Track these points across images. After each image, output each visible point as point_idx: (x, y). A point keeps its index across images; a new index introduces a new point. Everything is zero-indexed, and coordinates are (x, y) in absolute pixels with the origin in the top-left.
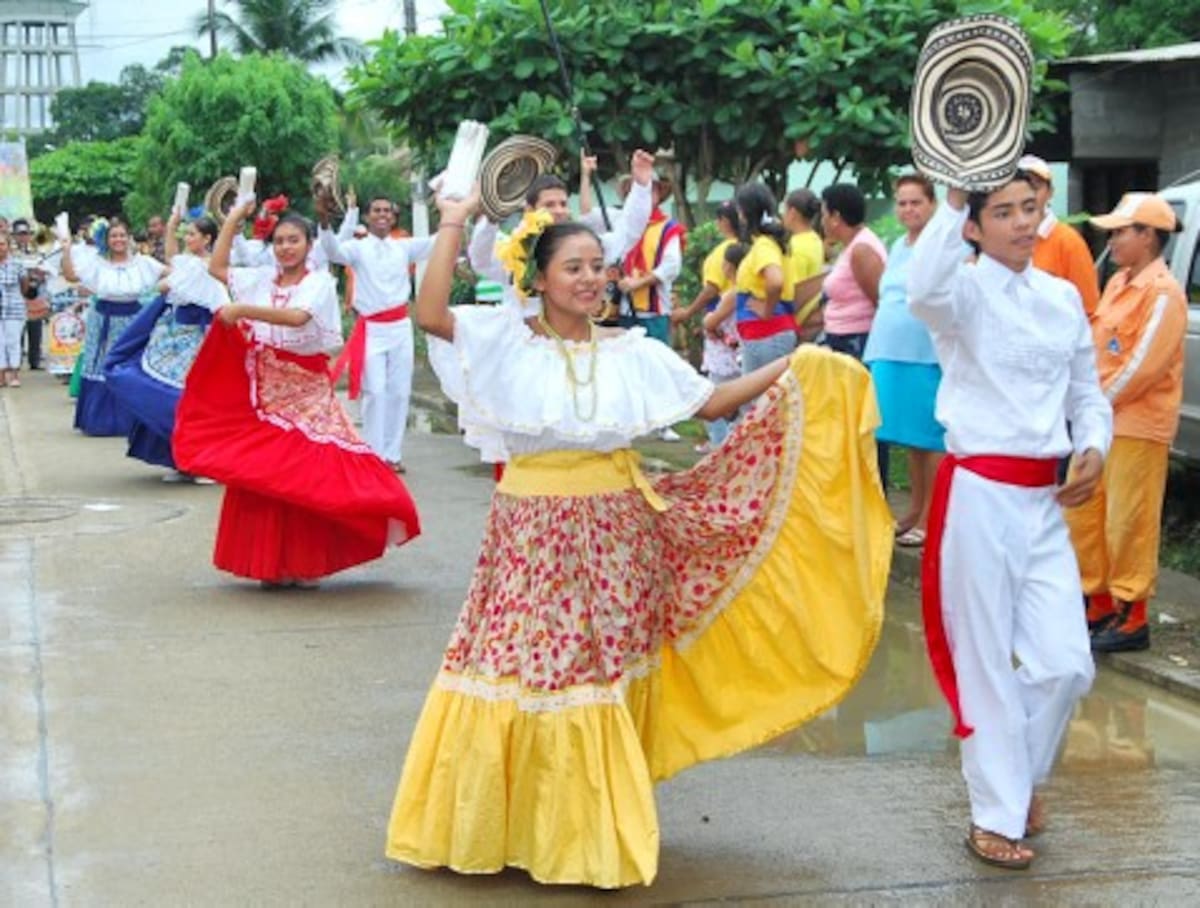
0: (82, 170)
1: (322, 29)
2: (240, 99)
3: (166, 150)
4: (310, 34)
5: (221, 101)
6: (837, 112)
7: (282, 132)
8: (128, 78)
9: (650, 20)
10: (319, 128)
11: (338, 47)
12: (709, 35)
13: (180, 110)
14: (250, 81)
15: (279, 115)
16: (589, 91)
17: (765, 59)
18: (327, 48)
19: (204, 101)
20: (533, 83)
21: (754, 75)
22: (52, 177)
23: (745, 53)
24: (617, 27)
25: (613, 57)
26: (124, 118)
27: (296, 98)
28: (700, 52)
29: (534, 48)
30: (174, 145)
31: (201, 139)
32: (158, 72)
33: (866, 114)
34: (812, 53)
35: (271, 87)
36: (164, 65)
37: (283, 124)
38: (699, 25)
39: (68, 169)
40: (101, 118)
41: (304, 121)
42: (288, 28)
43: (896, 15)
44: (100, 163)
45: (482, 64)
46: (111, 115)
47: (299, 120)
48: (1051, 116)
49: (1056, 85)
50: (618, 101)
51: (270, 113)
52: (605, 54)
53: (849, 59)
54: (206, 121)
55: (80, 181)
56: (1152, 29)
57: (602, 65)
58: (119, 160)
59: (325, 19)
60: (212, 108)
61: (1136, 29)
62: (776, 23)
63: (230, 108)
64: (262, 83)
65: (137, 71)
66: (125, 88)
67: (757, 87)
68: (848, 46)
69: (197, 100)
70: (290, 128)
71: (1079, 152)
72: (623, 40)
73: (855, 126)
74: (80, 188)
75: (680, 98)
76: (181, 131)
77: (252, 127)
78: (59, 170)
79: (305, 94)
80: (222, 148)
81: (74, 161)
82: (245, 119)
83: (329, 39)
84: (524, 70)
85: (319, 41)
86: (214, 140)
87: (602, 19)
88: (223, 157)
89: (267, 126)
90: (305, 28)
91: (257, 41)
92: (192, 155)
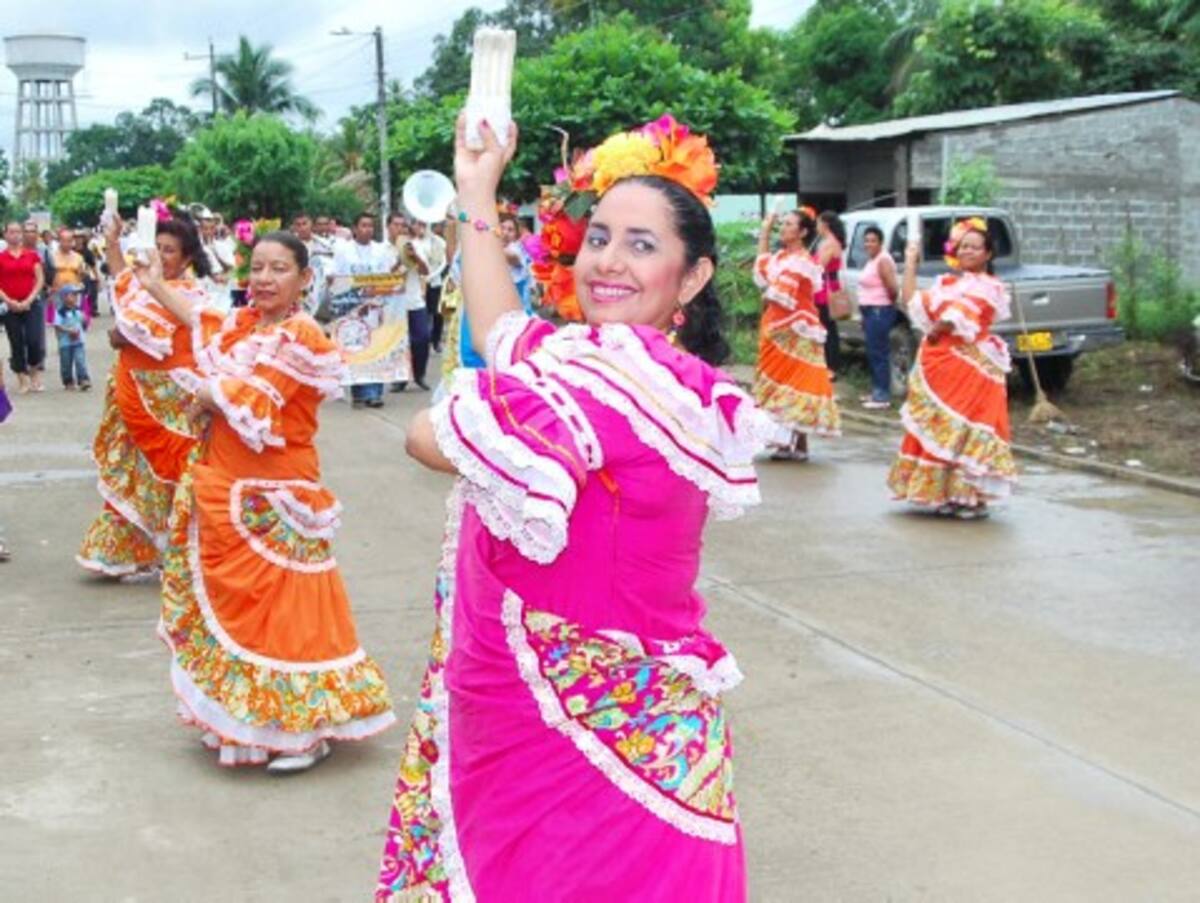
1: (282, 91)
2: (255, 144)
4: (273, 94)
5: (241, 146)
7: (282, 166)
8: (121, 121)
9: (563, 113)
10: (305, 163)
11: (293, 103)
13: (212, 152)
14: (259, 132)
15: (280, 155)
18: (285, 105)
19: (230, 146)
22: (90, 194)
26: (118, 150)
27: (290, 144)
30: (210, 175)
31: (226, 171)
32: (144, 117)
35: (274, 137)
36: (148, 112)
37: (282, 161)
38: (590, 117)
40: (102, 151)
41: (297, 159)
42: (258, 90)
43: (701, 113)
44: (124, 185)
46: (107, 149)
47: (293, 159)
48: (787, 168)
49: (789, 151)
51: (274, 153)
52: (538, 133)
54: (231, 159)
56: (851, 100)
57: (536, 139)
58: (137, 183)
59: (284, 83)
60: (235, 150)
61: (840, 101)
62: (633, 116)
63: (247, 150)
64: (267, 135)
65: (128, 117)
66: (119, 129)
69: (224, 145)
70: (287, 164)
71: (803, 188)
76: (214, 166)
77: (262, 163)
78: (96, 190)
79: (297, 141)
80: (241, 177)
82: (258, 158)
83: (287, 98)
85: (280, 99)
86: (236, 171)
87: (536, 114)
88: (242, 183)
89: (272, 162)
90: (270, 90)
91: (236, 99)
92: (220, 182)
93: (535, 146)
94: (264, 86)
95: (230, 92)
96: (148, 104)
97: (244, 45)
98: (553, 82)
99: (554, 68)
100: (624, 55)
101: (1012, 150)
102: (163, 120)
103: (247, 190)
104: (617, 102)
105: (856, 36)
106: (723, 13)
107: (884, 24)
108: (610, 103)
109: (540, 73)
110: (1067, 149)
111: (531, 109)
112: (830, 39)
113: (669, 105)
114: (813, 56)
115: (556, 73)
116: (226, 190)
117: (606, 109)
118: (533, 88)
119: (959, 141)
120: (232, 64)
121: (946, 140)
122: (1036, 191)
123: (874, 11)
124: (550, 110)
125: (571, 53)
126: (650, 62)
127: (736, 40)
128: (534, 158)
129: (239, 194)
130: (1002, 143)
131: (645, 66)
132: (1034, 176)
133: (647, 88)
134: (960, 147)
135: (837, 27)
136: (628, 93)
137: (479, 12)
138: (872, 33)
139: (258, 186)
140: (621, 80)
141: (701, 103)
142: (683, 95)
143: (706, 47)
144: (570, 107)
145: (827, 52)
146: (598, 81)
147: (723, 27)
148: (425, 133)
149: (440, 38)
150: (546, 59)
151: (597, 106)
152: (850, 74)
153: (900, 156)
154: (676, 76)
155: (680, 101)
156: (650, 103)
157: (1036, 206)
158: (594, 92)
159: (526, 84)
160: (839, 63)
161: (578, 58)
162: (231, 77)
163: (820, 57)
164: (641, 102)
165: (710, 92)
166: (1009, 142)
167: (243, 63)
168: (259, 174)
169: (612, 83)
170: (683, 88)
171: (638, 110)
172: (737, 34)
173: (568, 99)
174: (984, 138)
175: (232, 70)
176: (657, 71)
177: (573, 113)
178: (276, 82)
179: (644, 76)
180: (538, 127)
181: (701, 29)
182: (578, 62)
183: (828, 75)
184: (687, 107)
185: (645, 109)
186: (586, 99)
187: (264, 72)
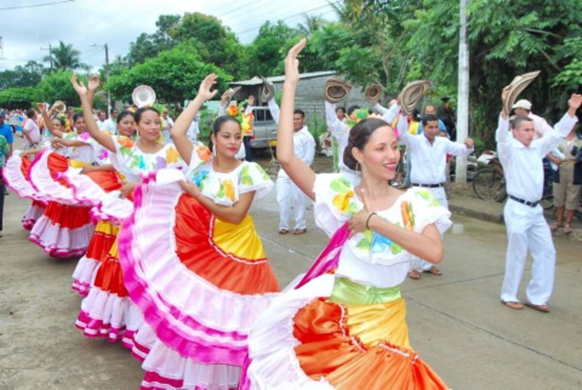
0: (14, 95)
1: (76, 61)
4: (73, 62)
5: (60, 82)
6: (191, 93)
8: (17, 69)
9: (159, 76)
11: (80, 65)
12: (170, 79)
13: (50, 84)
17: (179, 84)
18: (77, 66)
19: (56, 82)
21: (177, 86)
23: (176, 82)
24: (153, 77)
25: (153, 82)
26: (16, 80)
28: (168, 82)
30: (50, 92)
31: (55, 90)
34: (187, 83)
36: (27, 66)
38: (168, 77)
39: (11, 95)
40: (9, 80)
42: (67, 61)
44: (19, 94)
45: (130, 83)
46: (12, 79)
53: (193, 84)
54: (57, 87)
55: (14, 98)
58: (23, 93)
59: (77, 58)
60: (58, 83)
62: (181, 77)
63: (63, 83)
65: (19, 68)
66: (16, 72)
68: (194, 82)
69: (54, 82)
72: (154, 79)
74: (14, 100)
75: (165, 89)
76: (51, 88)
78: (8, 95)
80: (61, 92)
81: (12, 93)
82: (66, 86)
83: (78, 63)
85: (75, 64)
86: (59, 90)
88: (62, 94)
90: (71, 61)
91: (59, 64)
92: (54, 94)
94: (70, 59)
95: (57, 61)
96: (26, 63)
97: (62, 44)
98: (157, 66)
99: (157, 62)
100: (179, 58)
102: (32, 69)
104: (176, 72)
105: (270, 46)
106: (225, 39)
107: (281, 42)
108: (174, 73)
109: (152, 64)
110: (313, 88)
111: (149, 75)
112: (263, 47)
113: (192, 74)
114: (257, 52)
115: (158, 64)
116: (55, 97)
117: (173, 75)
118: (151, 69)
120: (59, 52)
122: (303, 101)
123: (278, 37)
124: (155, 75)
125: (163, 57)
126: (187, 60)
127: (229, 48)
129: (60, 98)
131: (185, 62)
133: (185, 68)
134: (279, 87)
135: (265, 43)
136: (180, 70)
137: (146, 34)
138: (276, 46)
139: (67, 95)
140: (177, 66)
141: (201, 73)
142: (196, 71)
143: (219, 50)
144: (161, 74)
145: (262, 51)
146: (171, 66)
147: (225, 43)
148: (117, 82)
150: (155, 59)
151: (170, 74)
152: (269, 59)
153: (259, 90)
154: (194, 65)
155: (196, 73)
156: (186, 73)
157: (303, 105)
158: (169, 70)
159: (148, 67)
160: (266, 54)
161: (165, 58)
162: (58, 56)
163: (259, 53)
164: (184, 73)
165: (204, 70)
167: (62, 51)
168: (67, 91)
169: (175, 67)
170: (197, 68)
171: (183, 75)
172: (230, 45)
173: (161, 72)
176: (189, 63)
177: (162, 76)
178: (74, 57)
179: (184, 65)
180: (151, 80)
182: (165, 60)
183: (262, 59)
184: (197, 74)
185: (185, 75)
186: (167, 72)
187: (69, 54)
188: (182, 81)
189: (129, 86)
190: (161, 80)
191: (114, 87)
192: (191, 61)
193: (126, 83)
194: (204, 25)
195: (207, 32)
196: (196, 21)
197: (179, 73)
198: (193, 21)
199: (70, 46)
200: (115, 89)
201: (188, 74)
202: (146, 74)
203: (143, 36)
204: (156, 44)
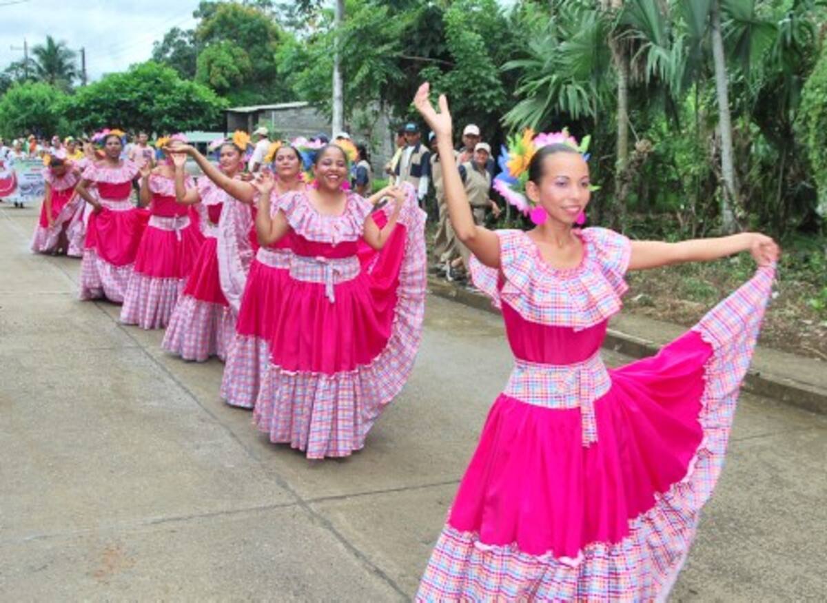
1: (71, 67)
2: (34, 98)
3: (7, 114)
4: (66, 68)
5: (26, 99)
12: (136, 101)
14: (37, 92)
15: (46, 104)
16: (108, 113)
18: (72, 75)
19: (21, 99)
20: (95, 110)
21: (145, 111)
23: (143, 106)
24: (114, 98)
25: (113, 105)
28: (133, 105)
29: (95, 102)
31: (19, 111)
32: (6, 73)
33: (168, 121)
34: (157, 106)
35: (44, 95)
36: (8, 70)
37: (47, 107)
38: (133, 99)
42: (57, 66)
45: (83, 105)
49: (222, 115)
50: (115, 115)
51: (43, 103)
54: (21, 105)
57: (111, 107)
59: (72, 63)
60: (24, 101)
63: (29, 101)
67: (146, 113)
69: (18, 98)
72: (116, 101)
73: (165, 123)
76: (13, 108)
77: (37, 106)
80: (26, 114)
82: (35, 105)
83: (73, 71)
84: (92, 107)
85: (70, 71)
86: (24, 111)
87: (111, 97)
88: (28, 117)
89: (42, 108)
90: (63, 66)
91: (45, 70)
92: (15, 116)
93: (110, 110)
94: (61, 63)
95: (41, 65)
96: (8, 66)
97: (50, 41)
98: (120, 84)
101: (304, 118)
102: (17, 75)
103: (29, 121)
104: (144, 93)
108: (140, 94)
113: (165, 94)
116: (18, 121)
117: (139, 96)
118: (111, 86)
119: (280, 114)
120: (44, 51)
121: (273, 113)
126: (162, 77)
128: (110, 115)
129: (25, 122)
130: (300, 115)
131: (159, 79)
132: (312, 129)
134: (280, 116)
136: (150, 89)
139: (34, 119)
140: (148, 84)
142: (172, 91)
143: (266, 59)
144: (125, 94)
146: (139, 84)
149: (157, 43)
151: (136, 95)
154: (170, 83)
156: (158, 94)
158: (136, 89)
162: (42, 58)
164: (155, 93)
166: (303, 115)
167: (50, 50)
168: (35, 113)
169: (144, 85)
170: (174, 88)
171: (153, 96)
173: (125, 91)
174: (292, 113)
175: (42, 53)
176: (164, 81)
177: (126, 96)
178: (67, 62)
179: (157, 82)
181: (265, 50)
184: (172, 96)
185: (156, 96)
186: (132, 91)
187: (60, 56)
188: (152, 104)
189: (82, 109)
190: (125, 102)
191: (63, 109)
192: (167, 78)
193: (79, 105)
194: (245, 22)
195: (249, 33)
196: (235, 15)
197: (149, 93)
198: (229, 15)
199: (63, 44)
200: (64, 111)
201: (160, 96)
202: (103, 93)
203: (174, 32)
204: (192, 46)
